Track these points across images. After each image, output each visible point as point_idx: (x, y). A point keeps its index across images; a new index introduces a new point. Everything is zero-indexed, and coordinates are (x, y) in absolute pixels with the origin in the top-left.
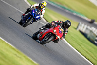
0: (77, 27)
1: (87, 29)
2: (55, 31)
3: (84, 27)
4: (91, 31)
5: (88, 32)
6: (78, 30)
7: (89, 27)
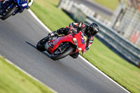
0: (59, 4)
1: (73, 6)
2: (75, 39)
3: (69, 4)
4: (79, 10)
5: (74, 11)
6: (60, 8)
7: (76, 4)
